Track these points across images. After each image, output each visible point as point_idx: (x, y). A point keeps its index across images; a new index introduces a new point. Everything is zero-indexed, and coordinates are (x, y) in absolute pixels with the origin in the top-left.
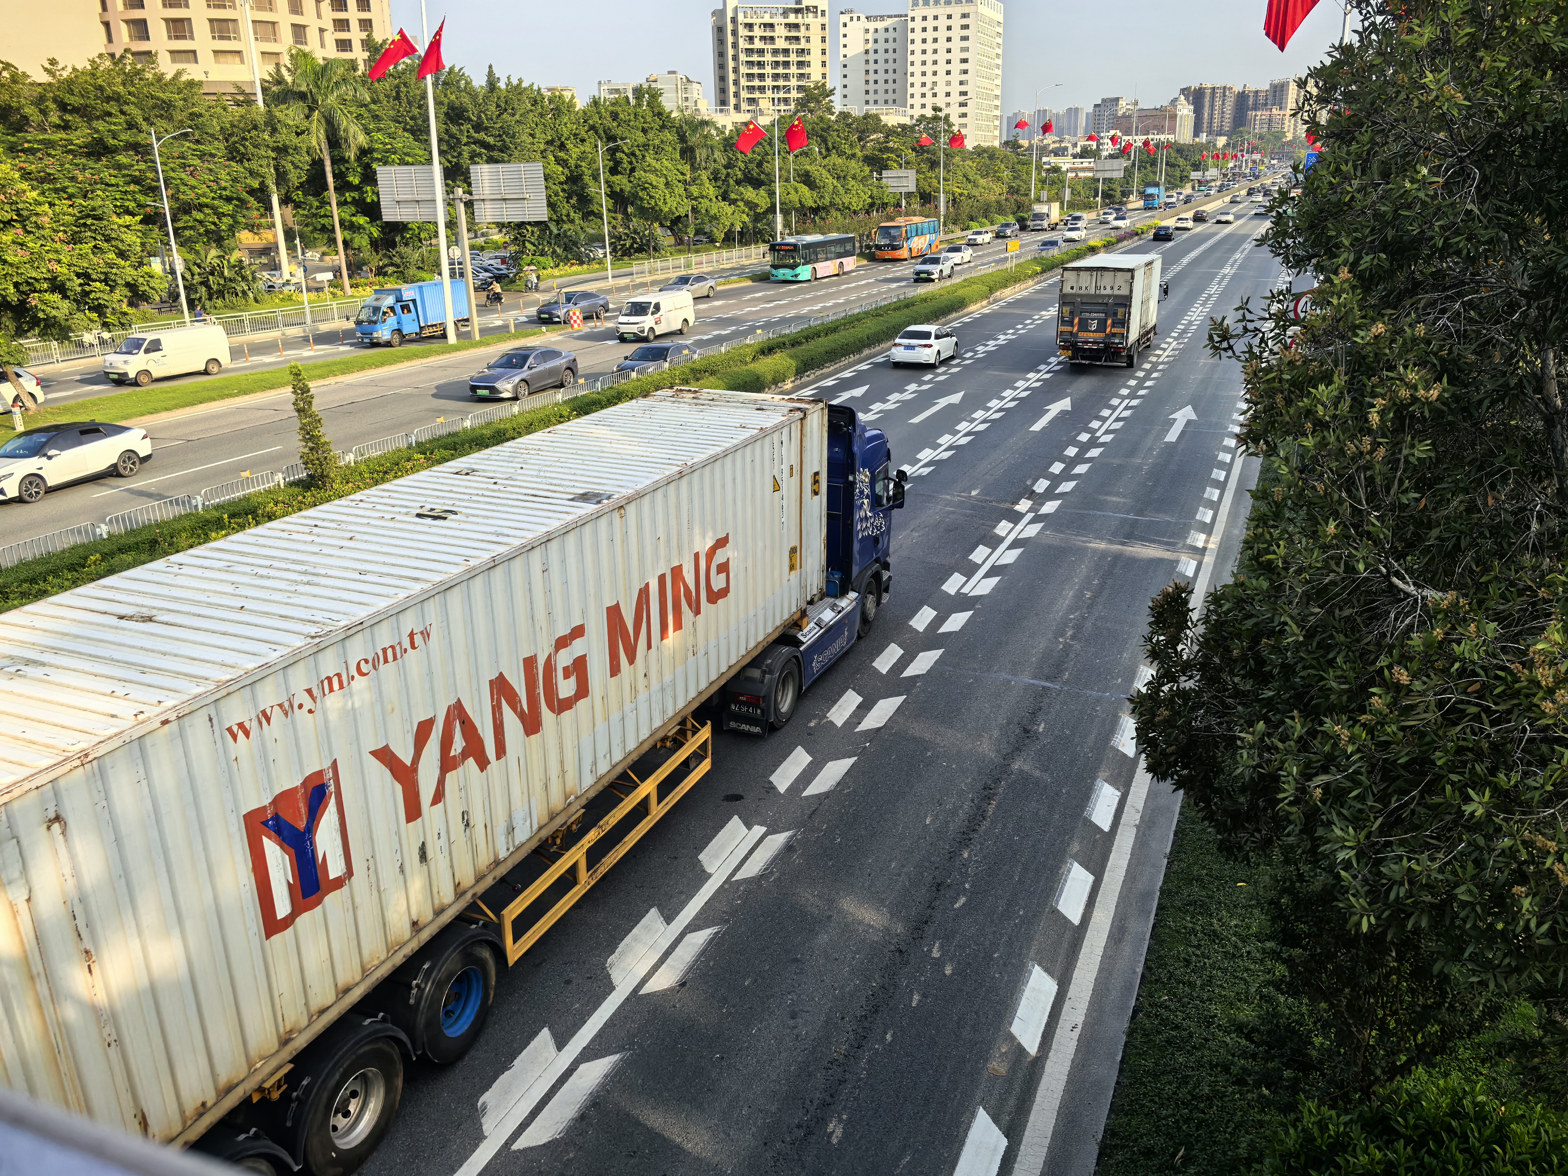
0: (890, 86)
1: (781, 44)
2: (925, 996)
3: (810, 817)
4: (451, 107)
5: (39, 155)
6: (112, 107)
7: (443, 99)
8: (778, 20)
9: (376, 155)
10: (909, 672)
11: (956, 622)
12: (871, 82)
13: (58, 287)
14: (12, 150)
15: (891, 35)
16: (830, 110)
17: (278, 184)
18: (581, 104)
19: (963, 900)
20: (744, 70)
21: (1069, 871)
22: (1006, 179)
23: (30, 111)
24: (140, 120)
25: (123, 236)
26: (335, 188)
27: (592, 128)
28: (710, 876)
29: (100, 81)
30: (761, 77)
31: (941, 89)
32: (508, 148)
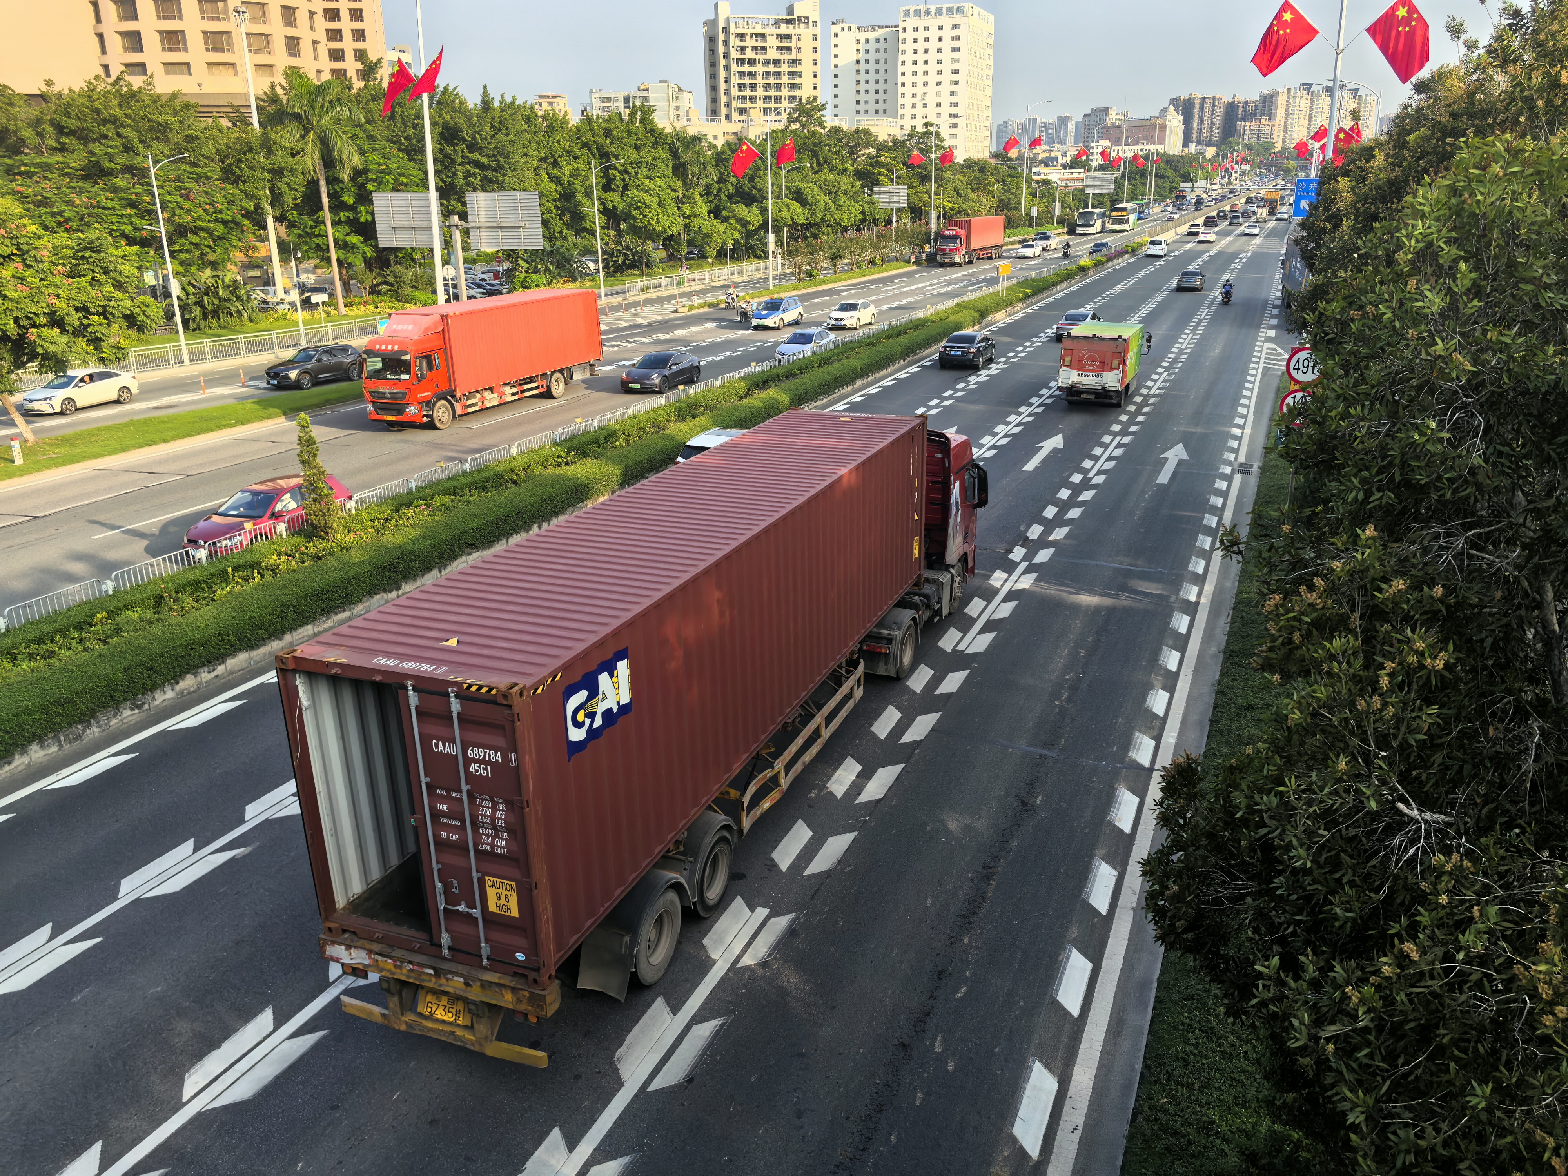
0: (881, 96)
1: (772, 54)
2: (928, 1094)
3: (812, 898)
4: (446, 126)
5: (36, 178)
6: (109, 129)
7: (437, 119)
8: (770, 30)
9: (370, 176)
10: (907, 738)
11: (953, 682)
12: (862, 92)
13: (56, 321)
14: (10, 172)
15: (882, 45)
16: (821, 124)
17: (273, 205)
18: (575, 119)
19: (964, 990)
20: (735, 80)
21: (1068, 958)
22: (996, 193)
23: (27, 133)
24: (136, 143)
25: (121, 267)
26: (330, 207)
27: (585, 145)
28: (714, 962)
29: (96, 104)
30: (753, 87)
31: (931, 101)
32: (503, 168)
